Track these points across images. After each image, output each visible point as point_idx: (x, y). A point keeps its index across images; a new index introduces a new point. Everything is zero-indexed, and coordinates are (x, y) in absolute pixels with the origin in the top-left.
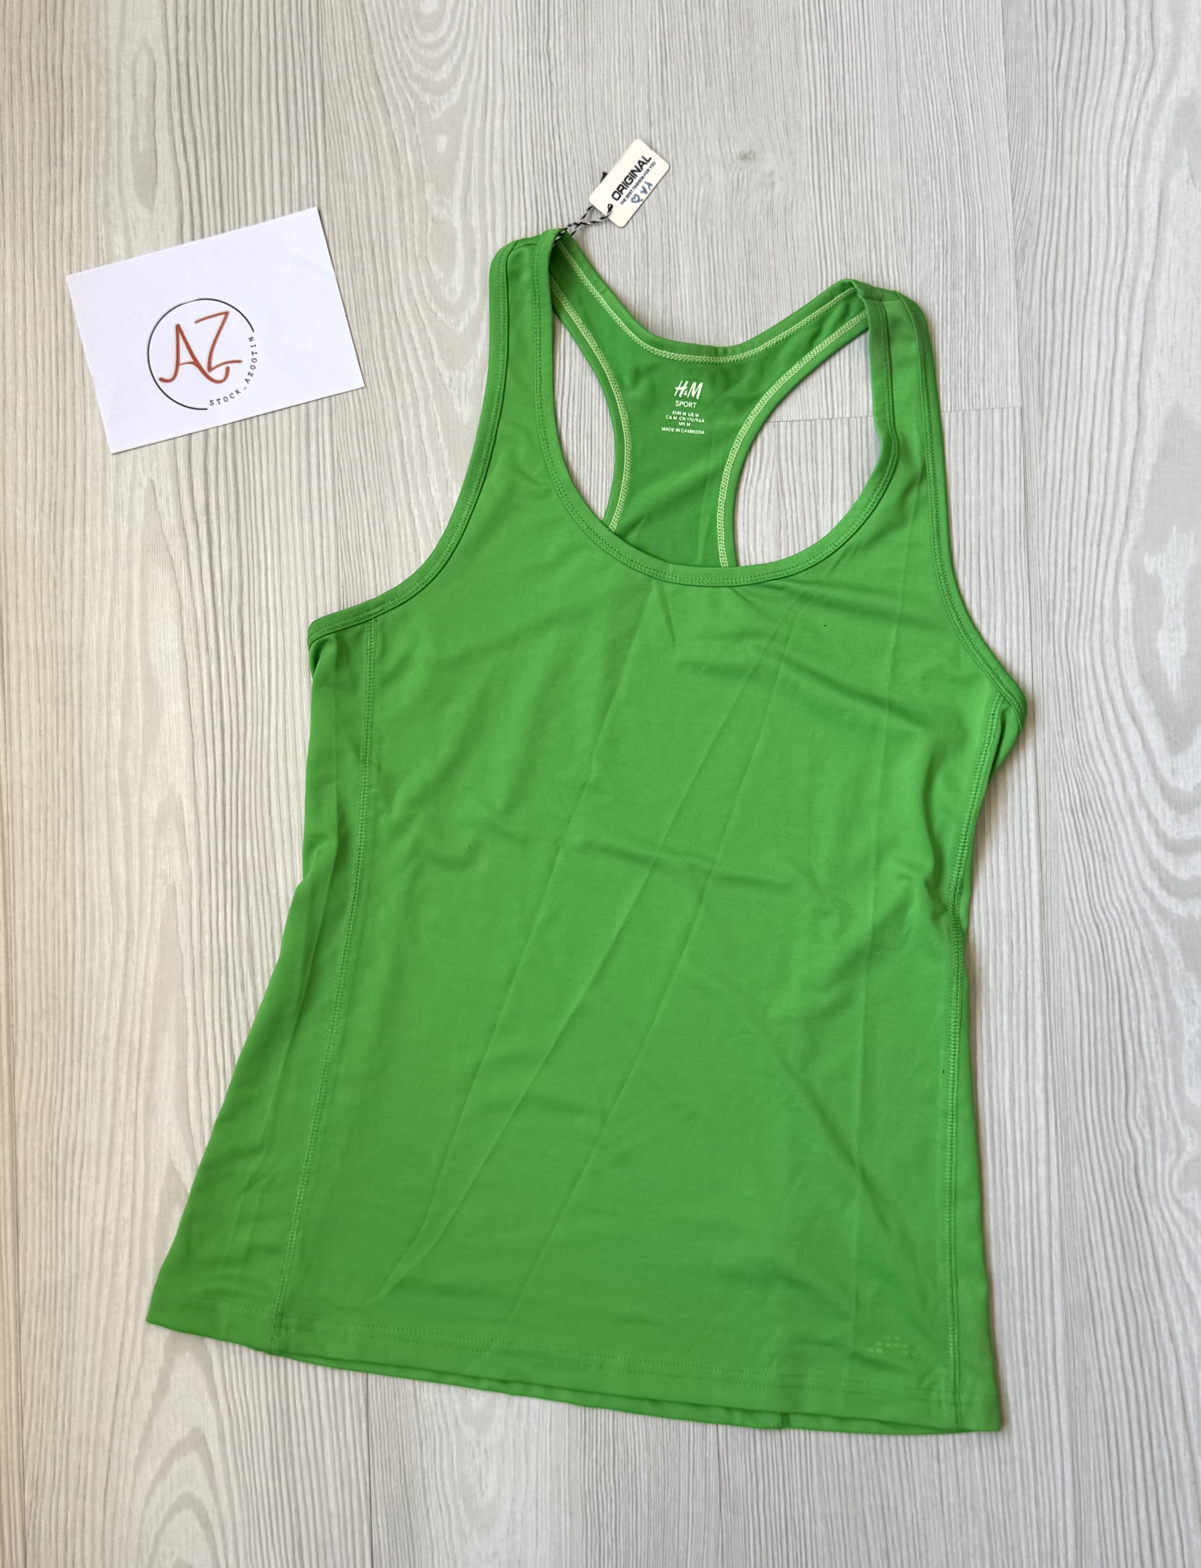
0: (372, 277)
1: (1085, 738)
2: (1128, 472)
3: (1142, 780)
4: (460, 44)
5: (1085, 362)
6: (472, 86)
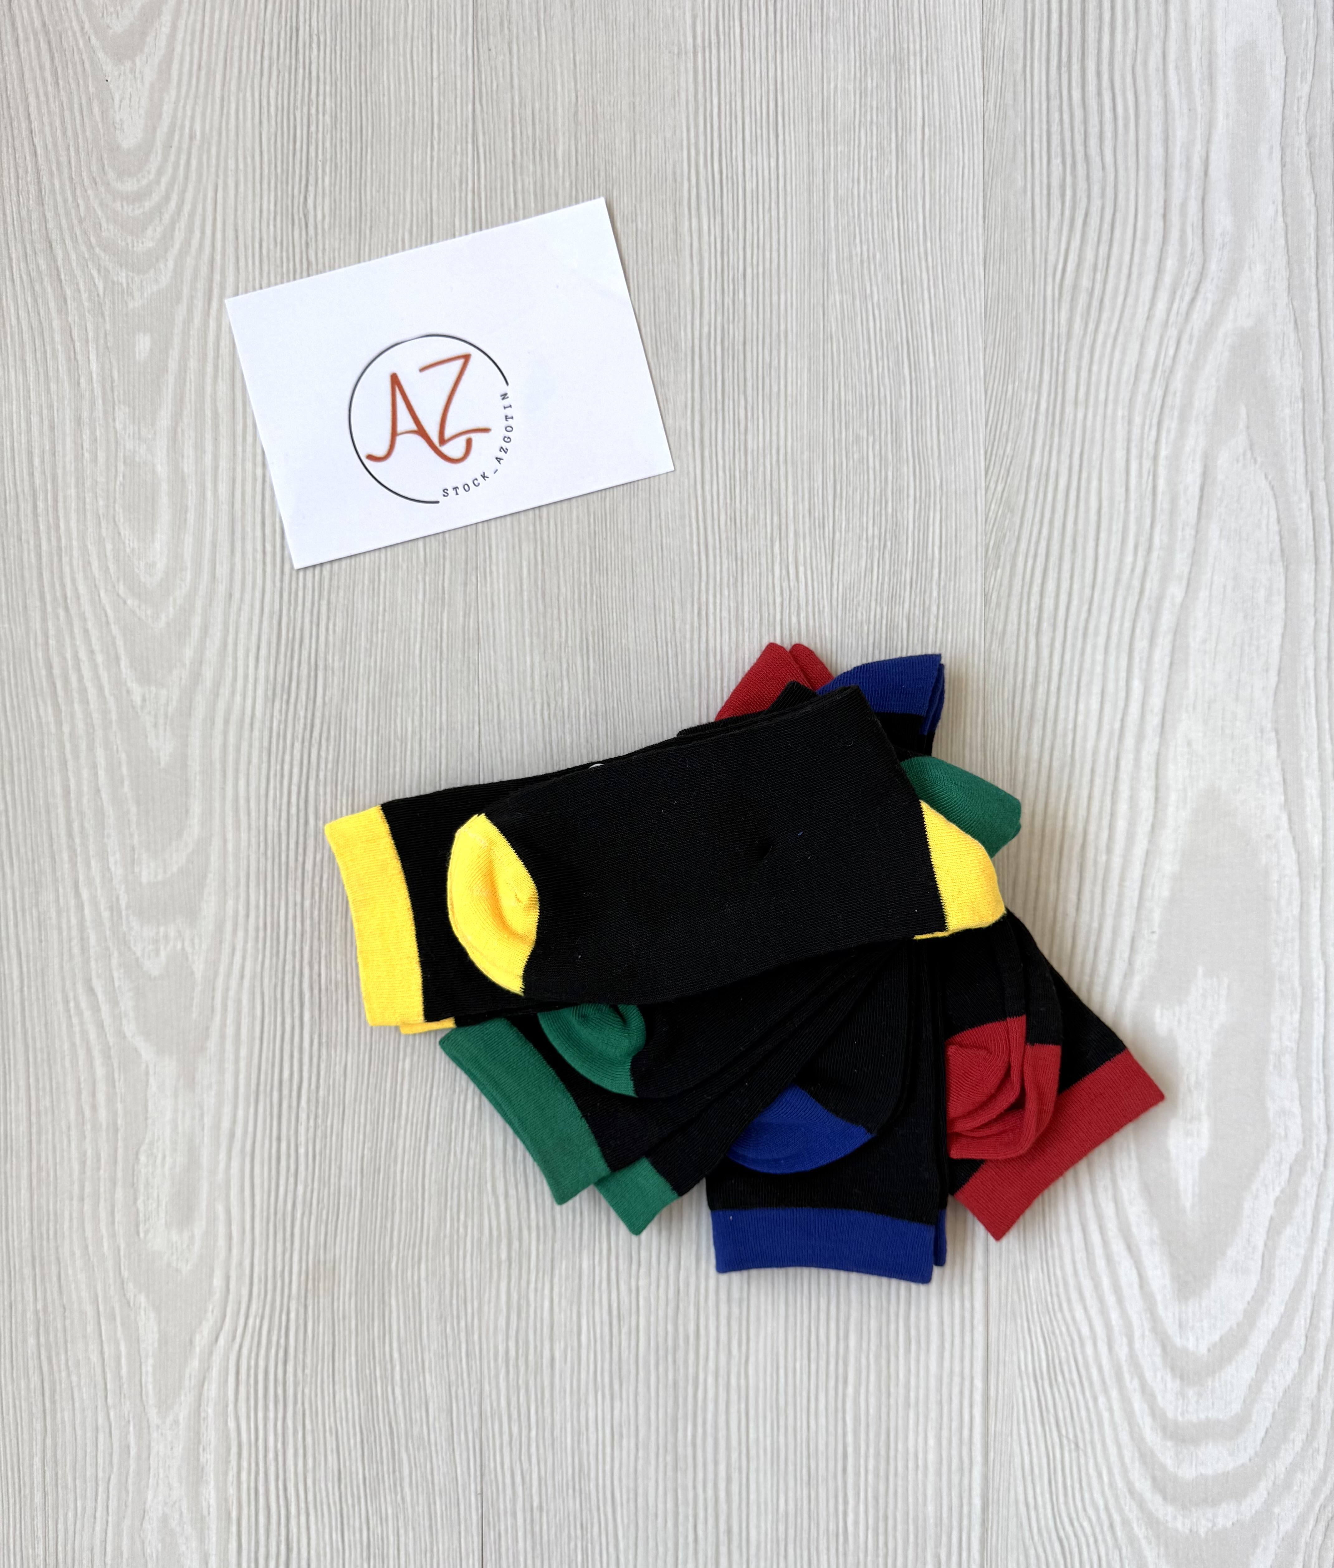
0: (32, 542)
1: (1059, 1273)
2: (1137, 885)
3: (1137, 1334)
4: (175, 198)
5: (1081, 718)
6: (190, 261)
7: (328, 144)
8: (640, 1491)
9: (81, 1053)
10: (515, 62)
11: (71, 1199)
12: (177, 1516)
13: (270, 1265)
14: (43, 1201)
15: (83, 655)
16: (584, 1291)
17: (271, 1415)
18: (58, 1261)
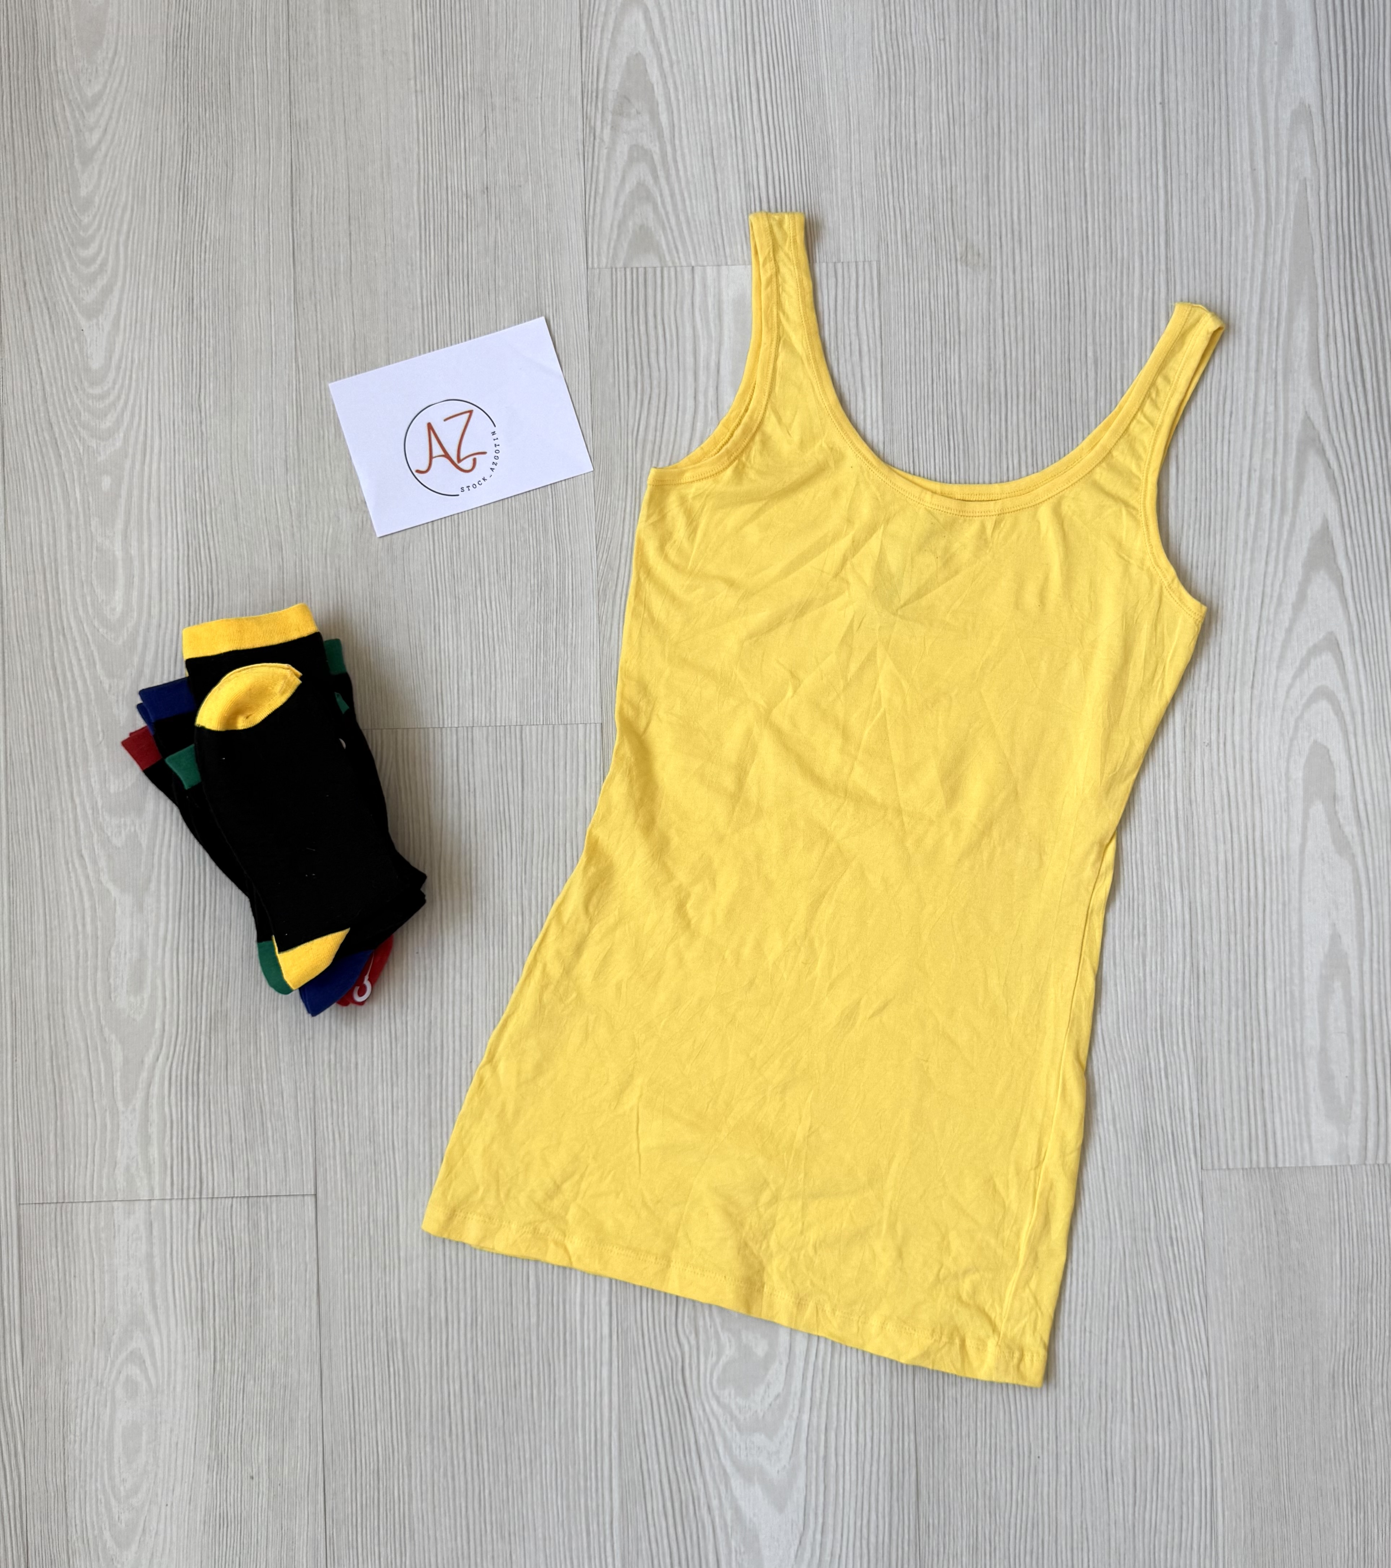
7: (212, 364)
8: (409, 1141)
9: (76, 893)
10: (319, 315)
11: (71, 979)
12: (135, 1165)
13: (189, 1014)
15: (74, 662)
17: (190, 1104)
18: (64, 1017)
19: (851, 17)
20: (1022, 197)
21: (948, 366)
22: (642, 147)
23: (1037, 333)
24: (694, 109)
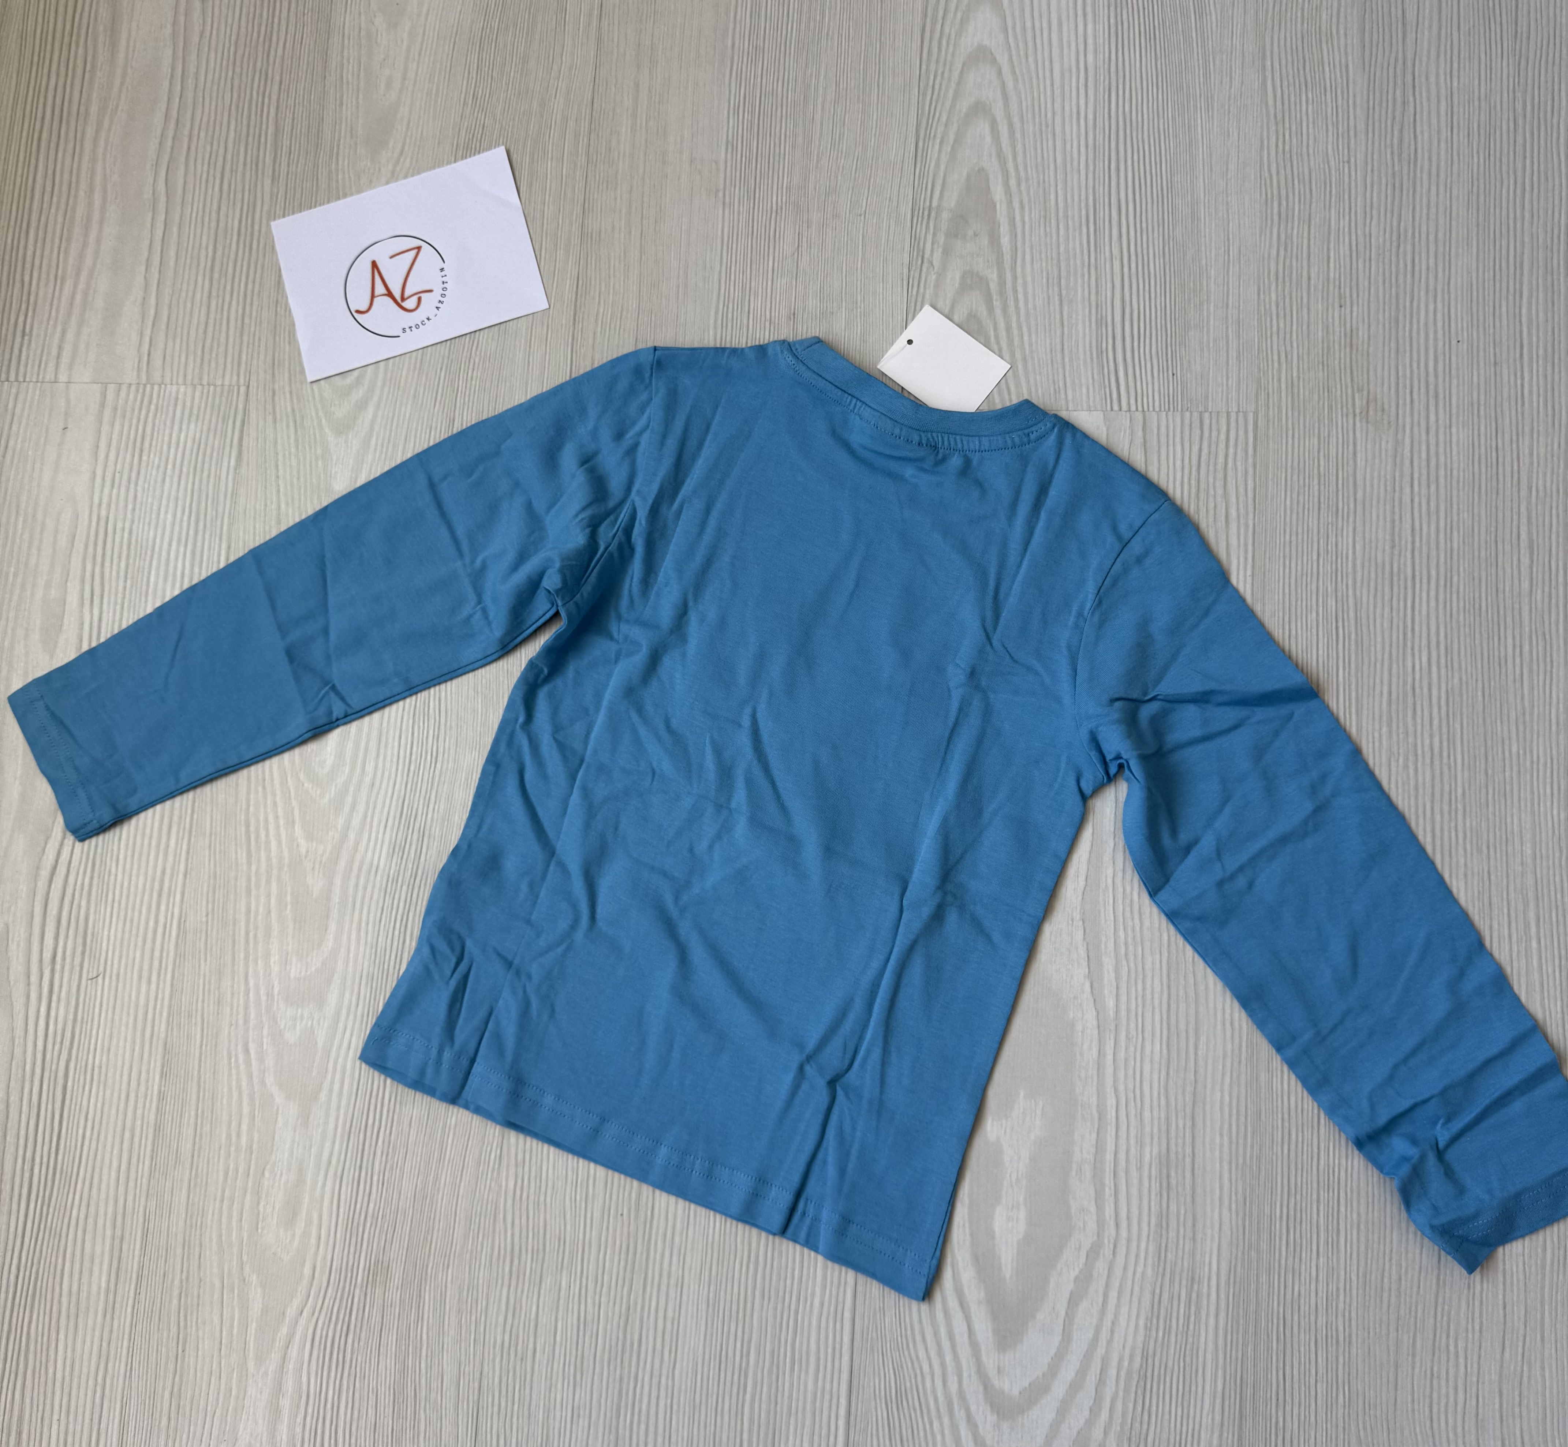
3: (965, 1375)
9: (235, 1094)
11: (215, 1200)
13: (345, 1260)
14: (196, 1200)
16: (562, 1301)
17: (333, 1374)
18: (201, 1245)
19: (1236, 134)
20: (1440, 344)
21: (1340, 539)
22: (978, 273)
23: (1455, 506)
24: (1042, 232)
